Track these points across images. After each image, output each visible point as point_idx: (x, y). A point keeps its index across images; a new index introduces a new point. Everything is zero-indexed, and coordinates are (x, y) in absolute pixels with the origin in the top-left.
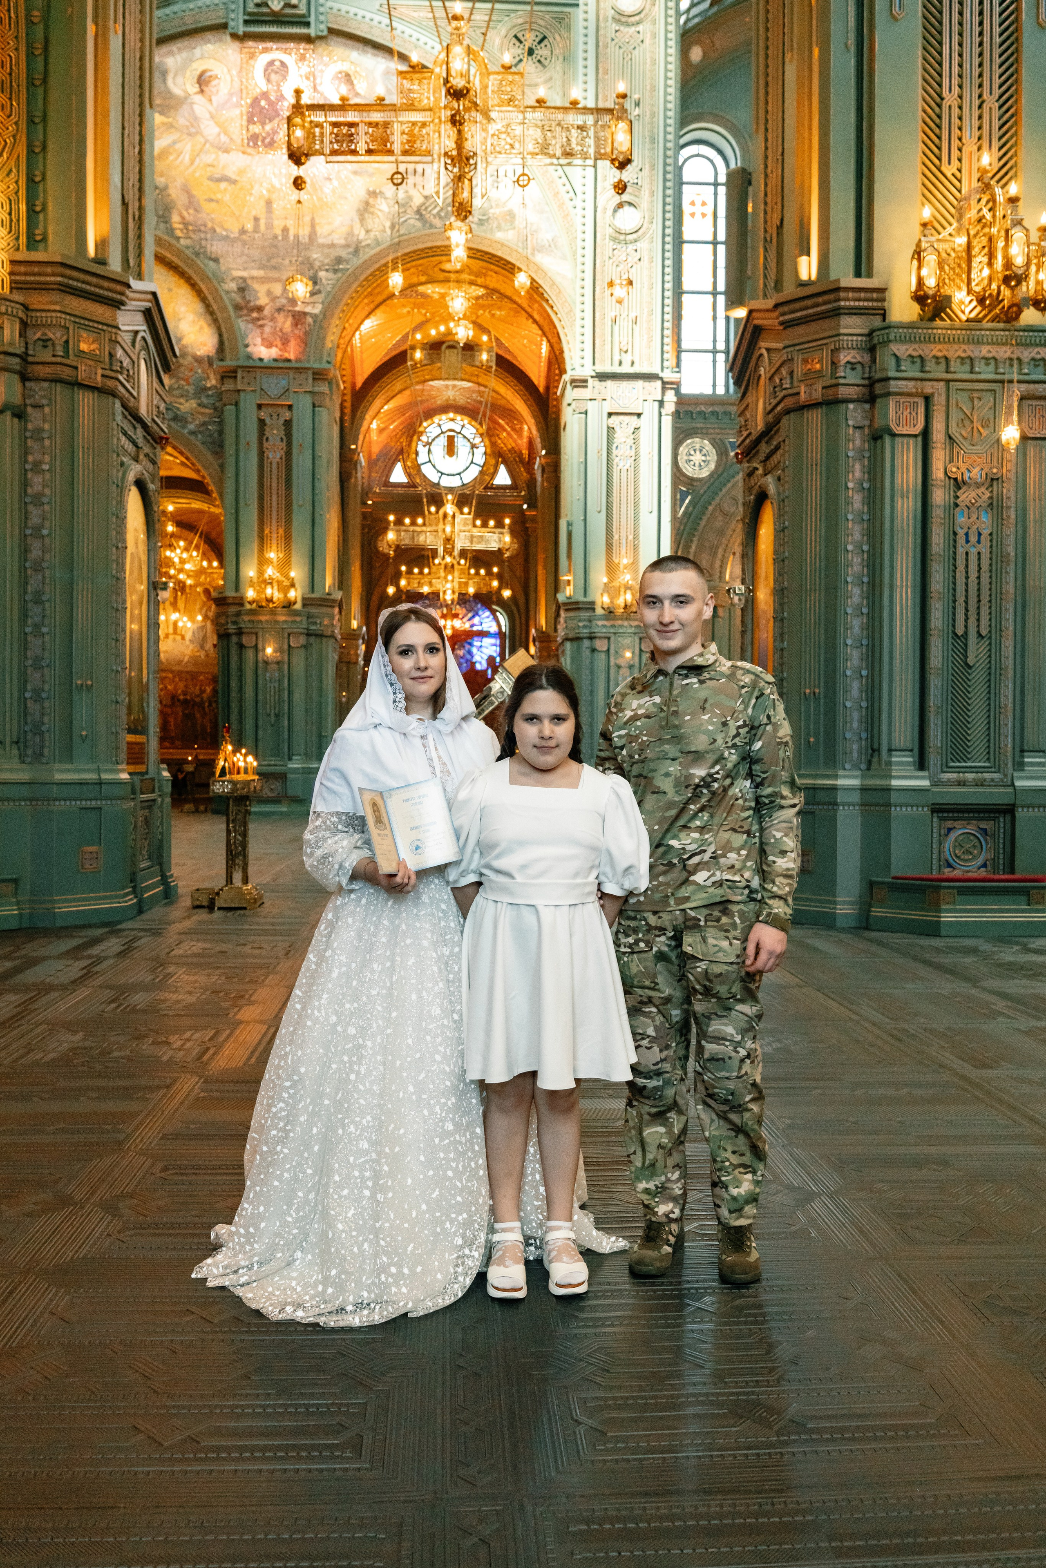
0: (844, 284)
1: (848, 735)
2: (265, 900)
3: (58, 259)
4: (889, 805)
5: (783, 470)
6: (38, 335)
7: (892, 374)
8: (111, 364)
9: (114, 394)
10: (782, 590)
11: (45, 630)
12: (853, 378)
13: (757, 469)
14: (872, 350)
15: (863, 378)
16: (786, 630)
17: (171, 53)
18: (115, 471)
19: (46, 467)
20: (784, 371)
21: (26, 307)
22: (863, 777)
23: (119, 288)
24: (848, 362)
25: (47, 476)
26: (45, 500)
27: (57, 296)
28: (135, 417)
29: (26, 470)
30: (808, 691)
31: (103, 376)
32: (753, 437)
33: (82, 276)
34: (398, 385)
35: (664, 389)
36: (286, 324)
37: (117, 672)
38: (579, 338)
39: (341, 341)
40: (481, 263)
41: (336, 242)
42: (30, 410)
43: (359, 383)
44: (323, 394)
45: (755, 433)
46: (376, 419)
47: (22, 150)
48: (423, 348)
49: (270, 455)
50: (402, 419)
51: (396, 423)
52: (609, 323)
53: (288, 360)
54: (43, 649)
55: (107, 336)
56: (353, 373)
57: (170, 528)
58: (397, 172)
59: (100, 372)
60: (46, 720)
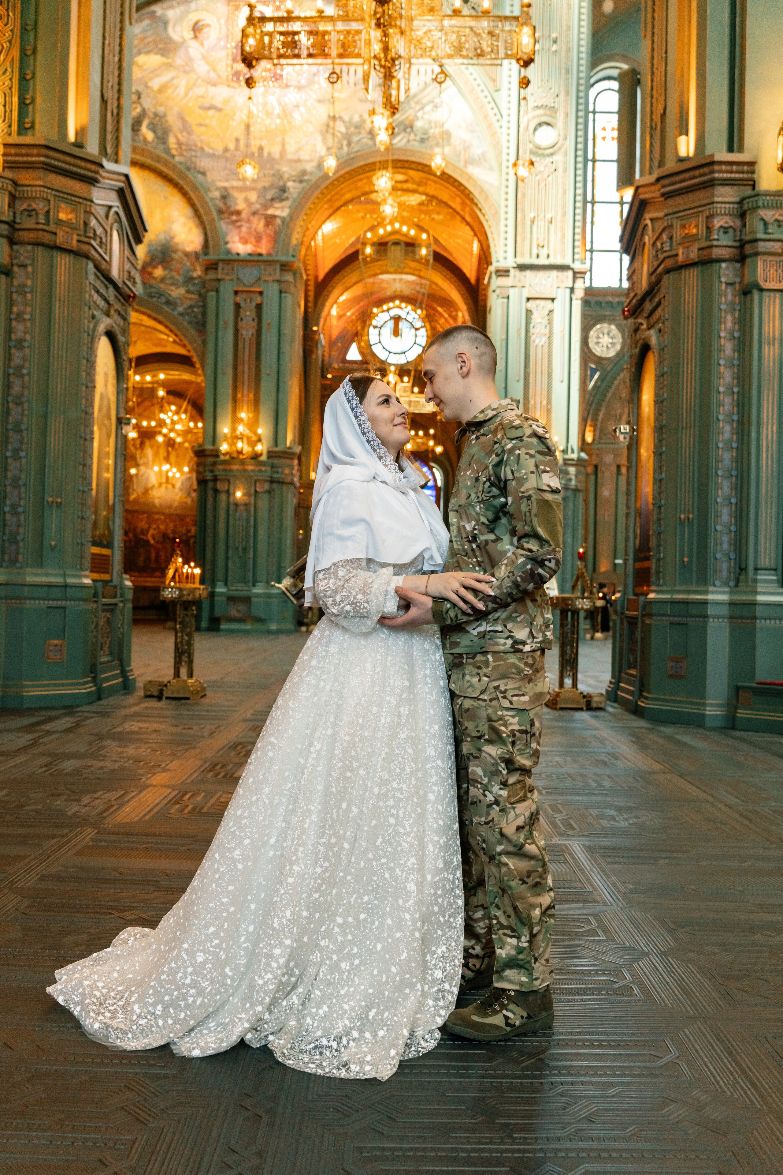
0: (717, 158)
1: (718, 556)
2: (207, 692)
3: (42, 142)
4: (754, 618)
5: (663, 323)
6: (25, 206)
7: (760, 235)
8: (85, 232)
9: (87, 257)
11: (22, 454)
12: (726, 240)
13: (641, 324)
14: (742, 215)
15: (735, 241)
16: (664, 463)
17: (171, 8)
18: (86, 322)
19: (27, 317)
20: (664, 236)
21: (15, 183)
22: (731, 593)
23: (93, 167)
24: (721, 227)
25: (28, 324)
26: (26, 344)
27: (41, 174)
28: (110, 280)
29: (11, 319)
30: (683, 516)
31: (79, 241)
32: (638, 297)
33: (63, 157)
34: (353, 277)
35: (575, 278)
36: (259, 225)
37: (84, 492)
38: (503, 235)
39: (305, 239)
40: (422, 174)
41: (302, 157)
42: (15, 269)
43: (321, 276)
44: (288, 282)
45: (640, 293)
46: (335, 306)
47: (16, 53)
48: (373, 245)
49: (244, 332)
50: (357, 307)
51: (352, 311)
52: (529, 223)
53: (260, 255)
54: (21, 471)
55: (83, 206)
56: (316, 267)
57: (161, 393)
58: (334, 73)
59: (75, 237)
60: (21, 530)
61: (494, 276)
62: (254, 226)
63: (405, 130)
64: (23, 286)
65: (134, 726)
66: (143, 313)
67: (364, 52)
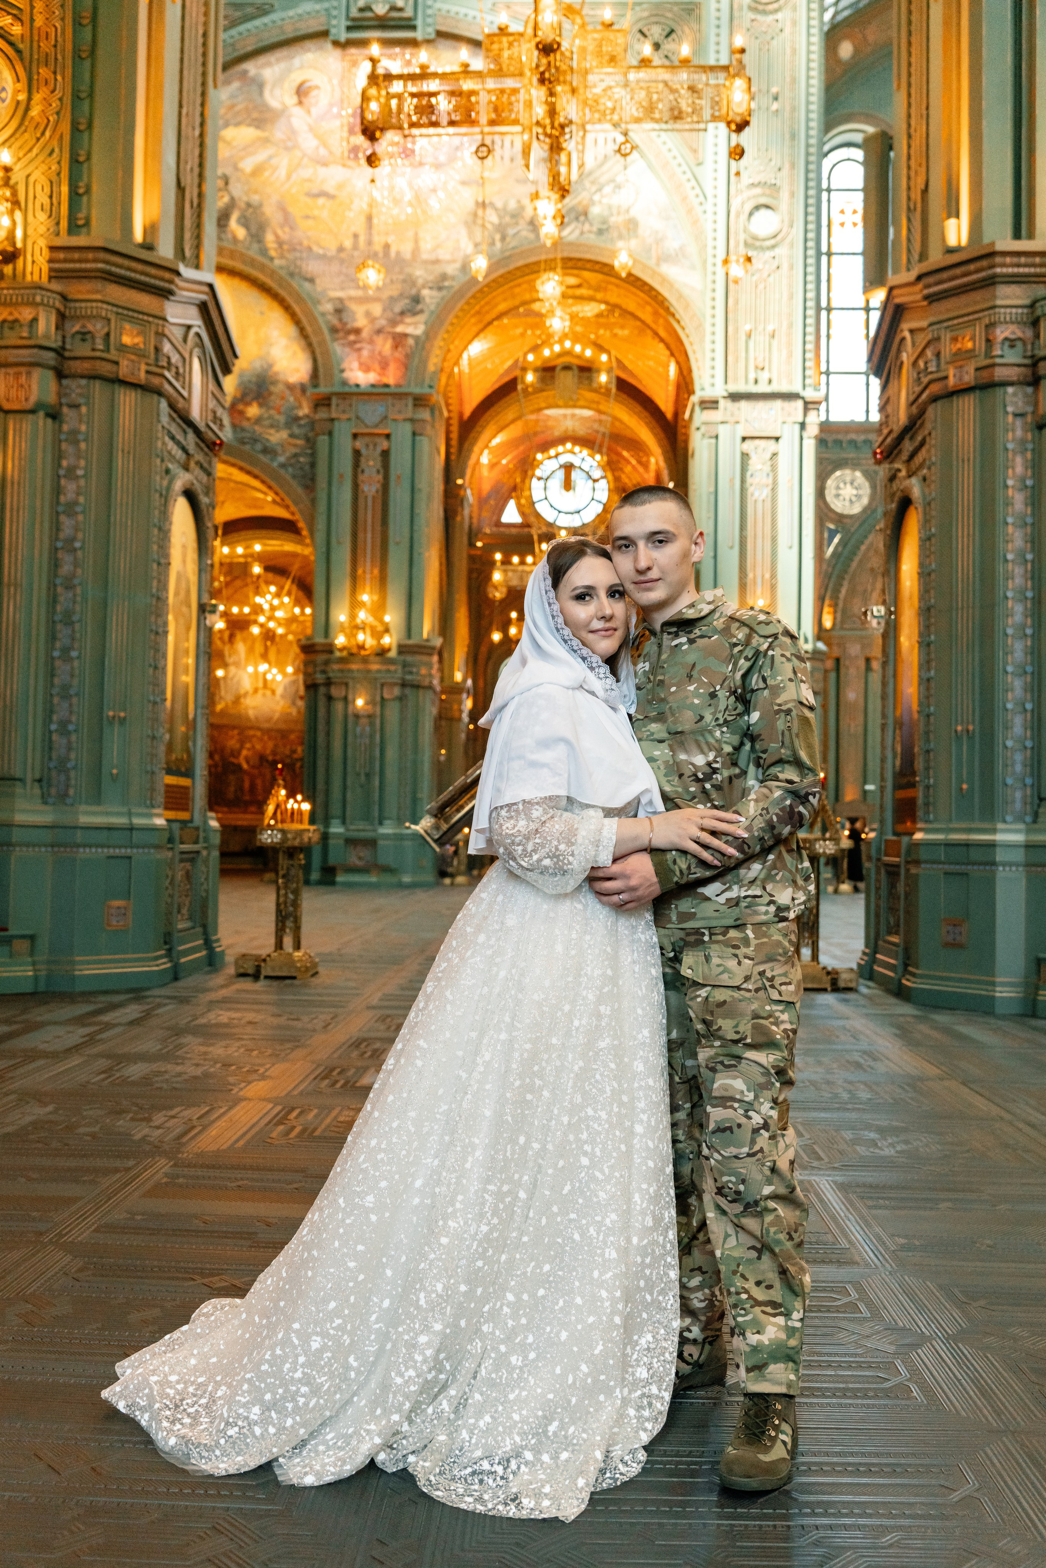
0: (1000, 246)
1: (1009, 781)
2: (320, 969)
3: (100, 243)
5: (929, 468)
6: (77, 328)
8: (157, 359)
9: (160, 393)
10: (929, 609)
11: (74, 654)
12: (1013, 357)
13: (899, 470)
14: (1035, 323)
15: (1025, 357)
16: (933, 656)
17: (269, 64)
18: (158, 478)
19: (80, 472)
20: (929, 353)
21: (64, 298)
22: (1028, 831)
23: (167, 275)
24: (1006, 339)
25: (82, 482)
26: (79, 509)
27: (99, 285)
28: (190, 423)
29: (59, 476)
30: (959, 728)
31: (148, 372)
32: (894, 435)
33: (126, 262)
34: (510, 414)
35: (806, 410)
36: (385, 346)
37: (155, 703)
38: (709, 355)
39: (446, 364)
40: (600, 276)
41: (441, 257)
42: (65, 410)
43: (467, 413)
44: (423, 421)
45: (897, 428)
46: (486, 452)
47: (65, 127)
48: (536, 370)
49: (366, 488)
50: (515, 453)
51: (509, 458)
52: (743, 338)
53: (387, 386)
54: (72, 676)
55: (153, 328)
56: (461, 402)
57: (257, 569)
58: (483, 145)
59: (143, 367)
60: (73, 755)
61: (697, 409)
62: (378, 348)
63: (577, 219)
64: (74, 432)
65: (223, 1016)
66: (233, 465)
67: (523, 117)
